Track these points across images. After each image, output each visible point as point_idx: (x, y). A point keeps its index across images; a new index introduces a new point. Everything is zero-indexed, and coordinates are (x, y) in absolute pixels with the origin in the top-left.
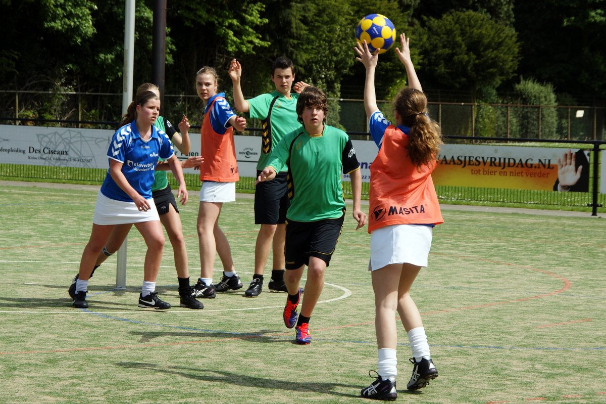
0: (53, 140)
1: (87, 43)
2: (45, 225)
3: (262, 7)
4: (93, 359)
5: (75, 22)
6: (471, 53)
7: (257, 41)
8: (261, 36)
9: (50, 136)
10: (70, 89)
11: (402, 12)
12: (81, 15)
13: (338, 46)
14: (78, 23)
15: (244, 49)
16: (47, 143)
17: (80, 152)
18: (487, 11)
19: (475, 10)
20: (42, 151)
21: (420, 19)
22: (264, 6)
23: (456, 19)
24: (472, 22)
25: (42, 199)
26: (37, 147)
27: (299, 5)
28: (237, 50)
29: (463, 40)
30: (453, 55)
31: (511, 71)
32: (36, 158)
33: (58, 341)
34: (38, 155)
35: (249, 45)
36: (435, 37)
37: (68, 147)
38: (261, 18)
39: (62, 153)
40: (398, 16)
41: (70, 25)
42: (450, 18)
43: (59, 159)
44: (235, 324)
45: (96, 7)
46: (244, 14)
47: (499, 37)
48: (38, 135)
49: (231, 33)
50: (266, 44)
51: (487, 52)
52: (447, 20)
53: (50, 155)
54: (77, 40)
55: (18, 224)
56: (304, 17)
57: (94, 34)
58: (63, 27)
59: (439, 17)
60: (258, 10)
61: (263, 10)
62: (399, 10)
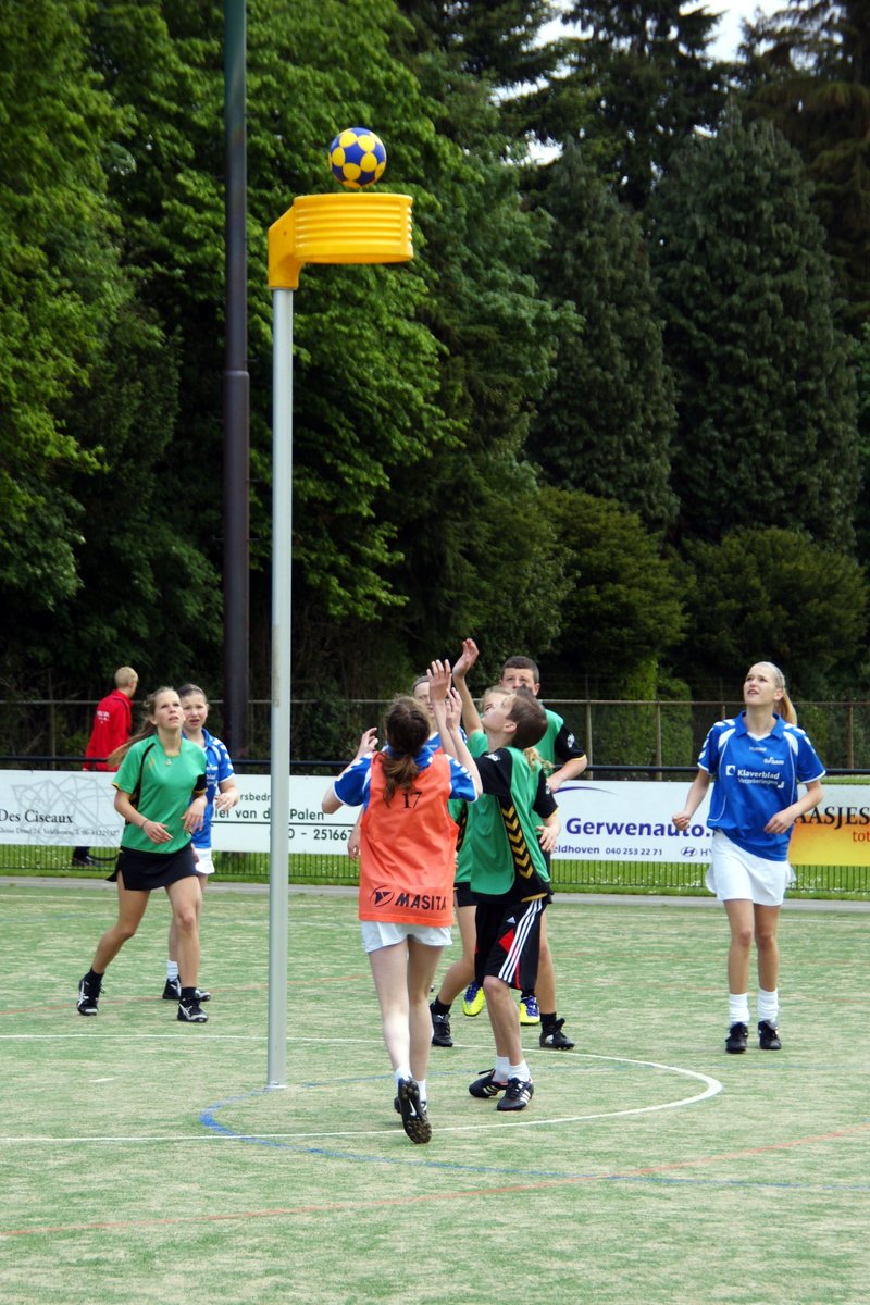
0: (43, 795)
1: (65, 607)
2: (70, 962)
3: (392, 531)
4: (291, 1232)
5: (43, 569)
6: (780, 607)
7: (383, 595)
8: (390, 586)
9: (37, 788)
10: (35, 694)
11: (649, 533)
12: (54, 555)
13: (530, 599)
14: (49, 571)
15: (361, 610)
16: (33, 801)
17: (96, 817)
18: (806, 528)
19: (782, 525)
20: (22, 817)
21: (678, 544)
22: (395, 528)
23: (747, 543)
24: (779, 549)
25: (36, 909)
26: (12, 810)
27: (458, 525)
28: (346, 613)
29: (763, 584)
30: (744, 612)
31: (855, 639)
32: (12, 831)
33: (208, 1198)
34: (15, 825)
35: (369, 603)
36: (711, 578)
37: (71, 809)
38: (389, 551)
39: (61, 820)
40: (641, 540)
41: (35, 575)
42: (736, 542)
43: (56, 832)
44: (529, 1153)
45: (83, 539)
46: (357, 545)
47: (831, 576)
48: (14, 788)
49: (335, 581)
50: (400, 601)
51: (808, 605)
52: (731, 547)
53: (39, 824)
54: (46, 602)
55: (17, 960)
56: (469, 546)
57: (79, 590)
58: (21, 580)
59: (716, 539)
60: (384, 537)
61: (394, 535)
62: (642, 530)
